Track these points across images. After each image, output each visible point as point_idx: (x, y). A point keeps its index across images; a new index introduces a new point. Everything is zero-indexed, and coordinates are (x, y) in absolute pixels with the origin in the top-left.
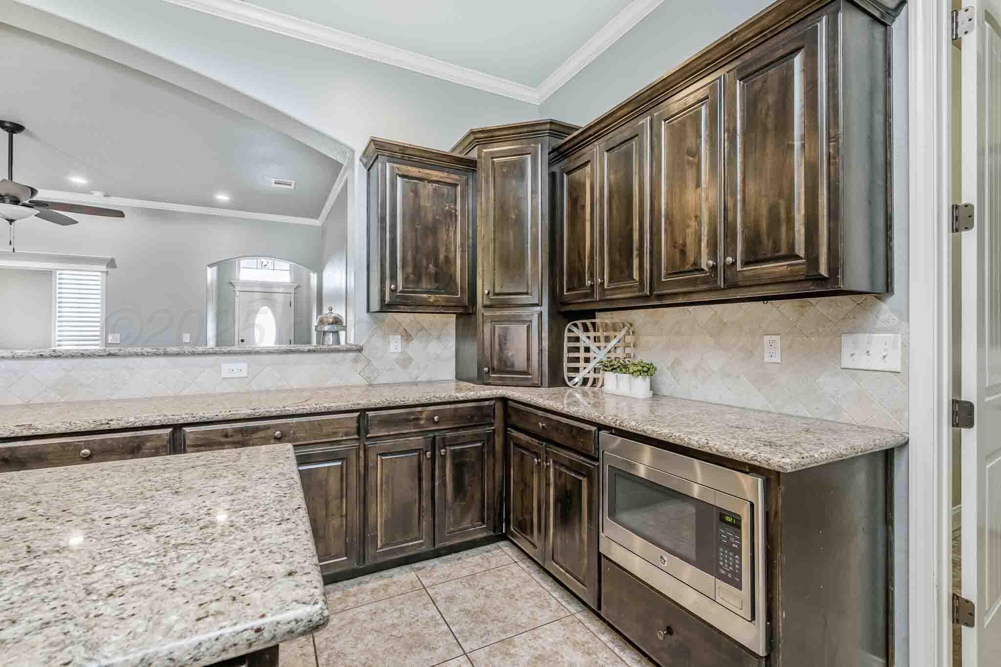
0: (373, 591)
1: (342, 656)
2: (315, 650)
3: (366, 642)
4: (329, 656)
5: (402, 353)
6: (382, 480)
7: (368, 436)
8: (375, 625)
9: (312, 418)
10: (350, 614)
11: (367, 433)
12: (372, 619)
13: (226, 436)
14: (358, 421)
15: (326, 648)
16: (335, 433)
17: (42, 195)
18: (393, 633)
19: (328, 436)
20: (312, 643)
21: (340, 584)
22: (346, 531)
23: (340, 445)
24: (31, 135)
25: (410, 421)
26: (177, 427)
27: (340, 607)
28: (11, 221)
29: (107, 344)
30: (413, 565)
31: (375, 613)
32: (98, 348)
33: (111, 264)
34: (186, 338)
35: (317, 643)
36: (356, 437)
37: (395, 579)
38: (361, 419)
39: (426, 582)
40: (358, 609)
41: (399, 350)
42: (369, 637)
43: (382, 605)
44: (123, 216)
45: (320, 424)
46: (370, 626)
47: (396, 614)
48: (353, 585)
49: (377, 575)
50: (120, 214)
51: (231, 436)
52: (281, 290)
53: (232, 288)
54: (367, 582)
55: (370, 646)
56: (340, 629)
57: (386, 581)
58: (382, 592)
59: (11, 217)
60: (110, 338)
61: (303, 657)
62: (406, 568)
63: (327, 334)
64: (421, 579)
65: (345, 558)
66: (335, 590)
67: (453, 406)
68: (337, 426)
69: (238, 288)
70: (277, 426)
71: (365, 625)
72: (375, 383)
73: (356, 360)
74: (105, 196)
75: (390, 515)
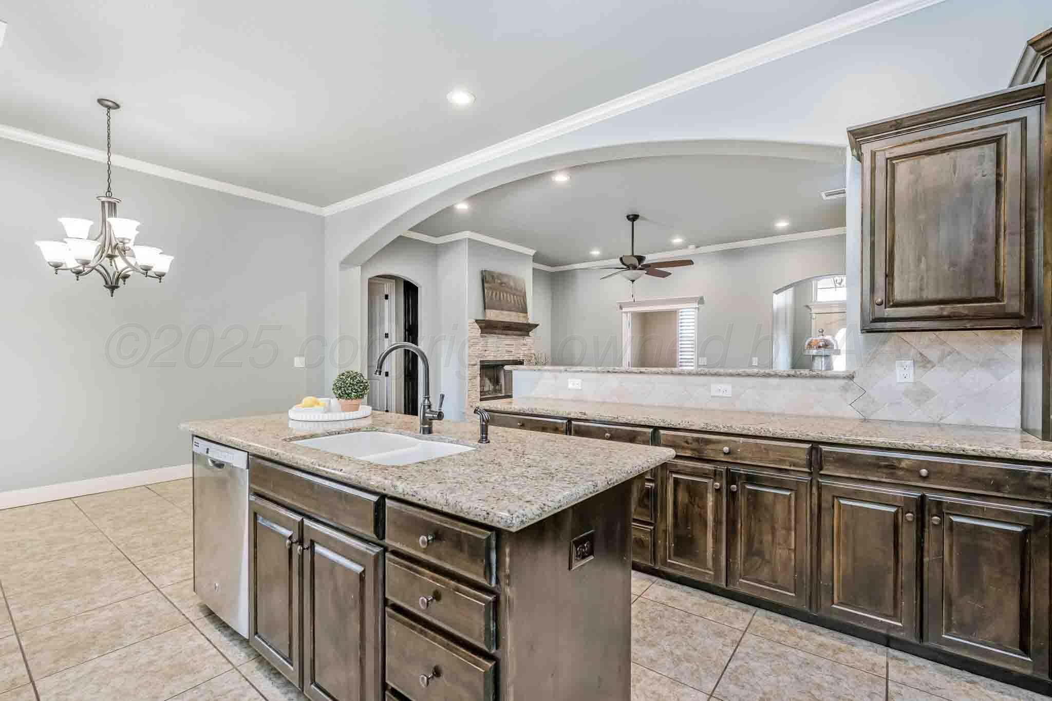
0: (821, 645)
1: (751, 674)
2: (733, 654)
3: (780, 678)
4: (741, 666)
5: (915, 383)
6: (839, 527)
7: (822, 472)
8: (800, 673)
9: (758, 441)
10: (783, 649)
11: (821, 469)
12: (800, 666)
13: (687, 442)
14: (810, 454)
15: (743, 659)
16: (782, 461)
17: (650, 259)
18: (813, 692)
19: (774, 461)
20: (734, 648)
21: (791, 620)
22: (795, 566)
23: (788, 474)
24: (644, 219)
25: (880, 467)
26: (656, 429)
27: (777, 637)
28: (633, 281)
29: (699, 366)
30: (890, 650)
31: (808, 664)
32: (692, 368)
33: (701, 301)
34: (755, 362)
35: (737, 650)
36: (807, 470)
37: (855, 649)
38: (814, 452)
39: (893, 674)
40: (793, 650)
41: (911, 379)
42: (787, 678)
43: (822, 662)
44: (693, 263)
45: (767, 449)
46: (795, 670)
47: (831, 679)
48: (803, 629)
49: (837, 634)
50: (690, 262)
51: (691, 443)
52: (837, 310)
53: (809, 310)
54: (820, 634)
55: (781, 684)
56: (764, 654)
57: (843, 646)
58: (830, 652)
59: (633, 279)
60: (700, 361)
61: (720, 652)
62: (881, 648)
63: (816, 358)
64: (890, 669)
65: (793, 595)
66: (783, 622)
67: (958, 461)
68: (784, 454)
69: (813, 311)
70: (726, 442)
71: (790, 666)
72: (872, 418)
73: (845, 389)
74: (697, 247)
75: (850, 571)
